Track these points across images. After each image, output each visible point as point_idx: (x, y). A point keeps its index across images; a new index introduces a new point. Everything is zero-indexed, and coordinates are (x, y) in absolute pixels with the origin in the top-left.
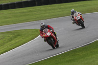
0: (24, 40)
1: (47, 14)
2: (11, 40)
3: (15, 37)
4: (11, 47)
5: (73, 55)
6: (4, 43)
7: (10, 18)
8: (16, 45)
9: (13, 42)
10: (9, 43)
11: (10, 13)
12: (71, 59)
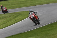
0: (23, 18)
1: (36, 3)
2: (15, 18)
3: (18, 16)
4: (15, 22)
5: (51, 27)
6: (11, 20)
7: (14, 4)
8: (18, 20)
9: (16, 19)
10: (14, 19)
11: (15, 2)
12: (50, 29)
